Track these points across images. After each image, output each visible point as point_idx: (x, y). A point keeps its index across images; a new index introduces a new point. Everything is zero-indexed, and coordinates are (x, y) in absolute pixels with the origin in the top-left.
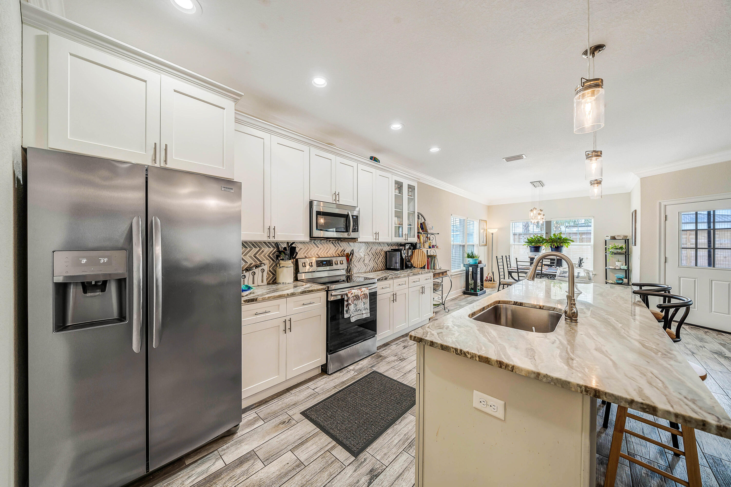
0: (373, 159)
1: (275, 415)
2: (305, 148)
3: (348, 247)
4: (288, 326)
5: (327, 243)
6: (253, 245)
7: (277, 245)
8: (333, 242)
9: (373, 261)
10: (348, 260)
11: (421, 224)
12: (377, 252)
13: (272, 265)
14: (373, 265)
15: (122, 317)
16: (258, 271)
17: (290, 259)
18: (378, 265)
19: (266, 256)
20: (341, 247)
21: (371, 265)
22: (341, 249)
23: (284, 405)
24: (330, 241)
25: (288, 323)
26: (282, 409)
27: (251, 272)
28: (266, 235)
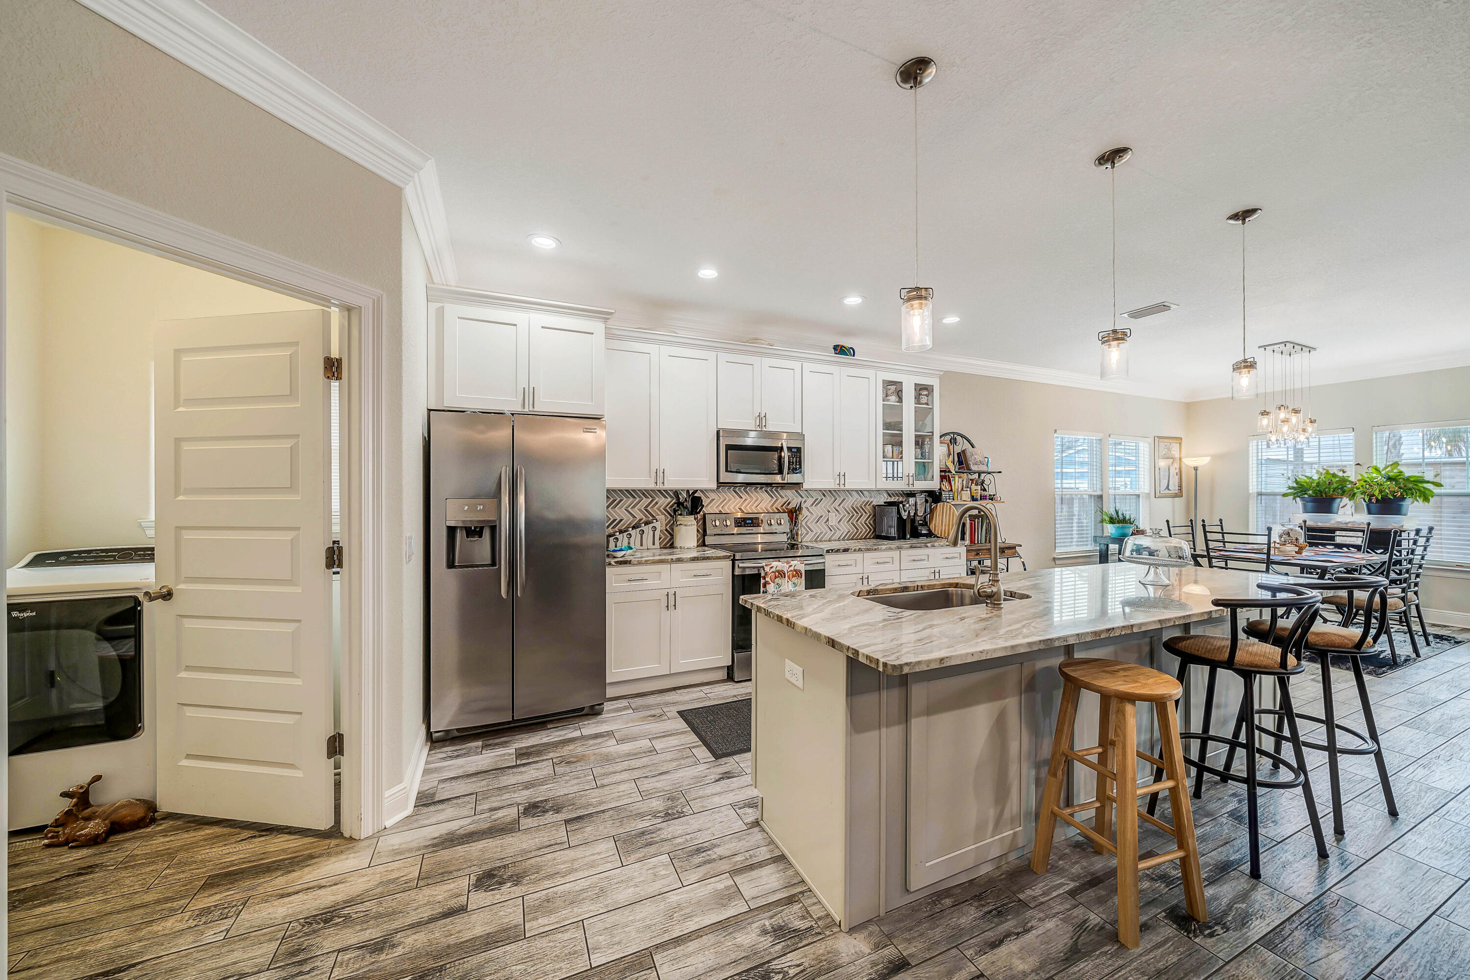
0: (840, 350)
1: (648, 707)
2: (711, 355)
3: (792, 498)
4: (672, 603)
5: (757, 492)
6: (644, 494)
7: (676, 493)
8: (768, 490)
9: (848, 521)
10: (791, 518)
11: (959, 454)
12: (857, 507)
13: (669, 522)
14: (847, 528)
15: (493, 564)
16: (647, 529)
17: (692, 514)
18: (857, 529)
19: (661, 509)
20: (782, 497)
21: (843, 529)
22: (781, 501)
23: (662, 702)
24: (761, 488)
25: (671, 598)
26: (659, 705)
27: (638, 530)
28: (653, 480)
